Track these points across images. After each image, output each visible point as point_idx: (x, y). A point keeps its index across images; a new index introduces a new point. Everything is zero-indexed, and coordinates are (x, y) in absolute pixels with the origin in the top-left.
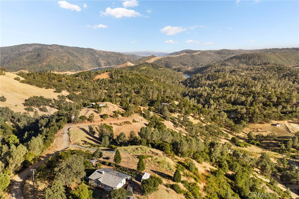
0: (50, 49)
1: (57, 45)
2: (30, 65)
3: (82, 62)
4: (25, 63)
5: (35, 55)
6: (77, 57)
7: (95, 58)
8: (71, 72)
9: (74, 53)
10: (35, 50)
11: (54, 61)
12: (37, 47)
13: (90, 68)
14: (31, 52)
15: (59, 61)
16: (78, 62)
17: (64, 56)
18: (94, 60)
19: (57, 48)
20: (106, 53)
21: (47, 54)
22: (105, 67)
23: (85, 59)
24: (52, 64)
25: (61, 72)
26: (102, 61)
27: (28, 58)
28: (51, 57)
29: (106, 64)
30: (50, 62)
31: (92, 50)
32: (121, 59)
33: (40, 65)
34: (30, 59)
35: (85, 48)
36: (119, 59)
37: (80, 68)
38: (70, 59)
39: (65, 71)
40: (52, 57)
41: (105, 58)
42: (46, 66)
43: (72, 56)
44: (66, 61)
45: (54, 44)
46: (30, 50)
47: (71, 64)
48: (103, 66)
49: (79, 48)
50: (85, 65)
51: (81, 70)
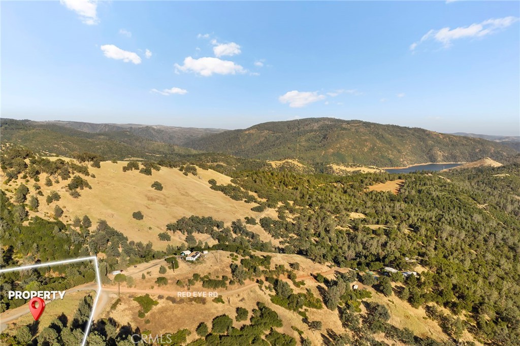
0: (344, 129)
1: (360, 122)
2: (308, 152)
3: (399, 151)
4: (302, 148)
5: (320, 137)
6: (390, 143)
7: (427, 145)
8: (369, 168)
9: (387, 136)
10: (322, 128)
11: (348, 147)
12: (327, 123)
13: (412, 164)
14: (315, 131)
15: (355, 148)
16: (390, 152)
17: (366, 140)
18: (425, 149)
19: (358, 126)
20: (449, 138)
21: (338, 136)
22: (445, 163)
23: (406, 146)
24: (343, 153)
25: (351, 167)
26: (439, 153)
27: (308, 140)
28: (343, 141)
29: (446, 158)
30: (340, 148)
31: (424, 131)
32: (480, 151)
33: (323, 153)
34: (310, 142)
35: (411, 127)
36: (477, 150)
37: (391, 163)
38: (376, 146)
39: (359, 166)
40: (345, 140)
41: (447, 148)
42: (333, 154)
43: (381, 141)
44: (369, 149)
45: (355, 119)
46: (315, 128)
47: (376, 155)
48: (440, 161)
49: (398, 127)
50: (402, 158)
51: (392, 167)
